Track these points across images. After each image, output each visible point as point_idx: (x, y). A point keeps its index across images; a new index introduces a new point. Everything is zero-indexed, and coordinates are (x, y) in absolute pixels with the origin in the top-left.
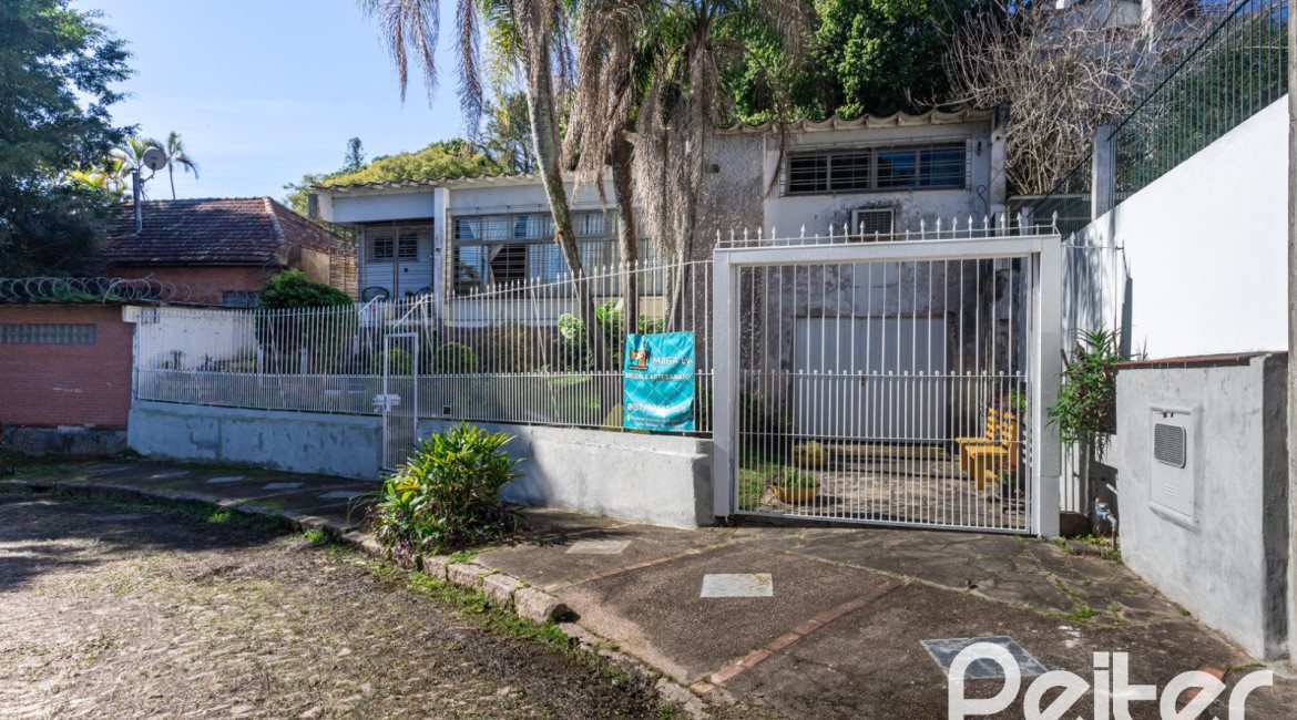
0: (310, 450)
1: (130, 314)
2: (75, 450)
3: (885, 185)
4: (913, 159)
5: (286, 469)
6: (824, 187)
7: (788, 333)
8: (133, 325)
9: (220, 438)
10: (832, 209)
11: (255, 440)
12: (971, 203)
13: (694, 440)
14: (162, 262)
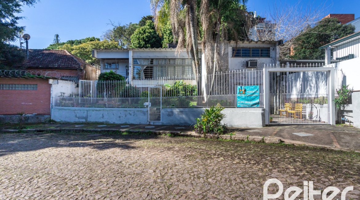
0: (121, 118)
1: (51, 81)
2: (29, 121)
3: (253, 56)
4: (259, 51)
5: (112, 123)
6: (240, 56)
7: (234, 88)
8: (51, 84)
9: (87, 116)
10: (243, 61)
11: (101, 116)
12: (271, 61)
13: (261, 109)
14: (43, 67)
